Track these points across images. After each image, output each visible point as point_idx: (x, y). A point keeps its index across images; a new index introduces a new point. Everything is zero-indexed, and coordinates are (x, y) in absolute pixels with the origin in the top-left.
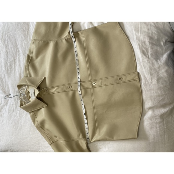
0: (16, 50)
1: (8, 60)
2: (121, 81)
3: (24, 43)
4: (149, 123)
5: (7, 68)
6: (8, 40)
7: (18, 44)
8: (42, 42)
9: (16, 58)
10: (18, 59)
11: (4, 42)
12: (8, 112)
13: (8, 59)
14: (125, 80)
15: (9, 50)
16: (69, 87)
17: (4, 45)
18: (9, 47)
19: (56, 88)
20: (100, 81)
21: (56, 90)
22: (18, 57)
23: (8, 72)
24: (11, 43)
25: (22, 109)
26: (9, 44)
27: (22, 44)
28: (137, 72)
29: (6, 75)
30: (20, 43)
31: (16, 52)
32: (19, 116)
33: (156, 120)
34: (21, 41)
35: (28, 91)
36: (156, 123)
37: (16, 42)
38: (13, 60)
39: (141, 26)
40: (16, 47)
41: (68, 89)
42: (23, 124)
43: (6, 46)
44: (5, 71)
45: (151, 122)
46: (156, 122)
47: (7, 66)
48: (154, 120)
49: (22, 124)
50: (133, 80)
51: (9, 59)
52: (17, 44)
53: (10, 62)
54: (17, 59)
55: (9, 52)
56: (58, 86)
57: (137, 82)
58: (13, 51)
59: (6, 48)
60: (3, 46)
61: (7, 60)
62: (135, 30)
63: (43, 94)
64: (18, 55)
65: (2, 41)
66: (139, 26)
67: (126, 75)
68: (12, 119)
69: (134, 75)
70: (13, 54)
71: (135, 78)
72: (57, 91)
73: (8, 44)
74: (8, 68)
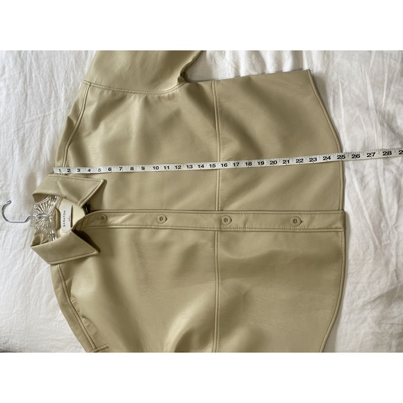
0: (51, 92)
1: (28, 115)
2: (298, 227)
3: (74, 78)
4: (373, 333)
5: (21, 133)
6: (31, 62)
7: (58, 77)
8: (110, 92)
9: (47, 113)
10: (52, 115)
11: (22, 67)
12: (9, 247)
13: (27, 112)
14: (308, 226)
15: (32, 88)
16: (161, 219)
17: (20, 73)
18: (34, 82)
19: (129, 215)
20: (243, 217)
21: (125, 220)
22: (52, 111)
23: (23, 145)
24: (39, 74)
25: (35, 254)
26: (33, 75)
27: (67, 79)
28: (341, 211)
29: (17, 152)
30: (62, 75)
31: (50, 97)
32: (36, 262)
33: (390, 328)
34: (66, 72)
35: (58, 210)
36: (391, 334)
37: (52, 71)
38: (39, 118)
39: (391, 75)
40: (50, 85)
41: (156, 223)
42: (44, 285)
43: (26, 78)
44: (16, 142)
45: (378, 330)
46: (391, 331)
47: (22, 130)
48: (387, 327)
49: (41, 283)
50: (328, 229)
51: (30, 114)
52: (56, 77)
53: (33, 121)
54: (49, 115)
55: (33, 94)
56: (133, 211)
57: (338, 236)
58: (43, 94)
59: (25, 82)
60: (17, 76)
61: (25, 115)
62: (373, 86)
63: (92, 224)
64: (52, 106)
65: (15, 63)
66: (386, 75)
67: (312, 213)
68: (17, 267)
69: (332, 218)
70: (42, 102)
71: (334, 226)
72: (127, 223)
73: (31, 74)
74: (24, 135)
